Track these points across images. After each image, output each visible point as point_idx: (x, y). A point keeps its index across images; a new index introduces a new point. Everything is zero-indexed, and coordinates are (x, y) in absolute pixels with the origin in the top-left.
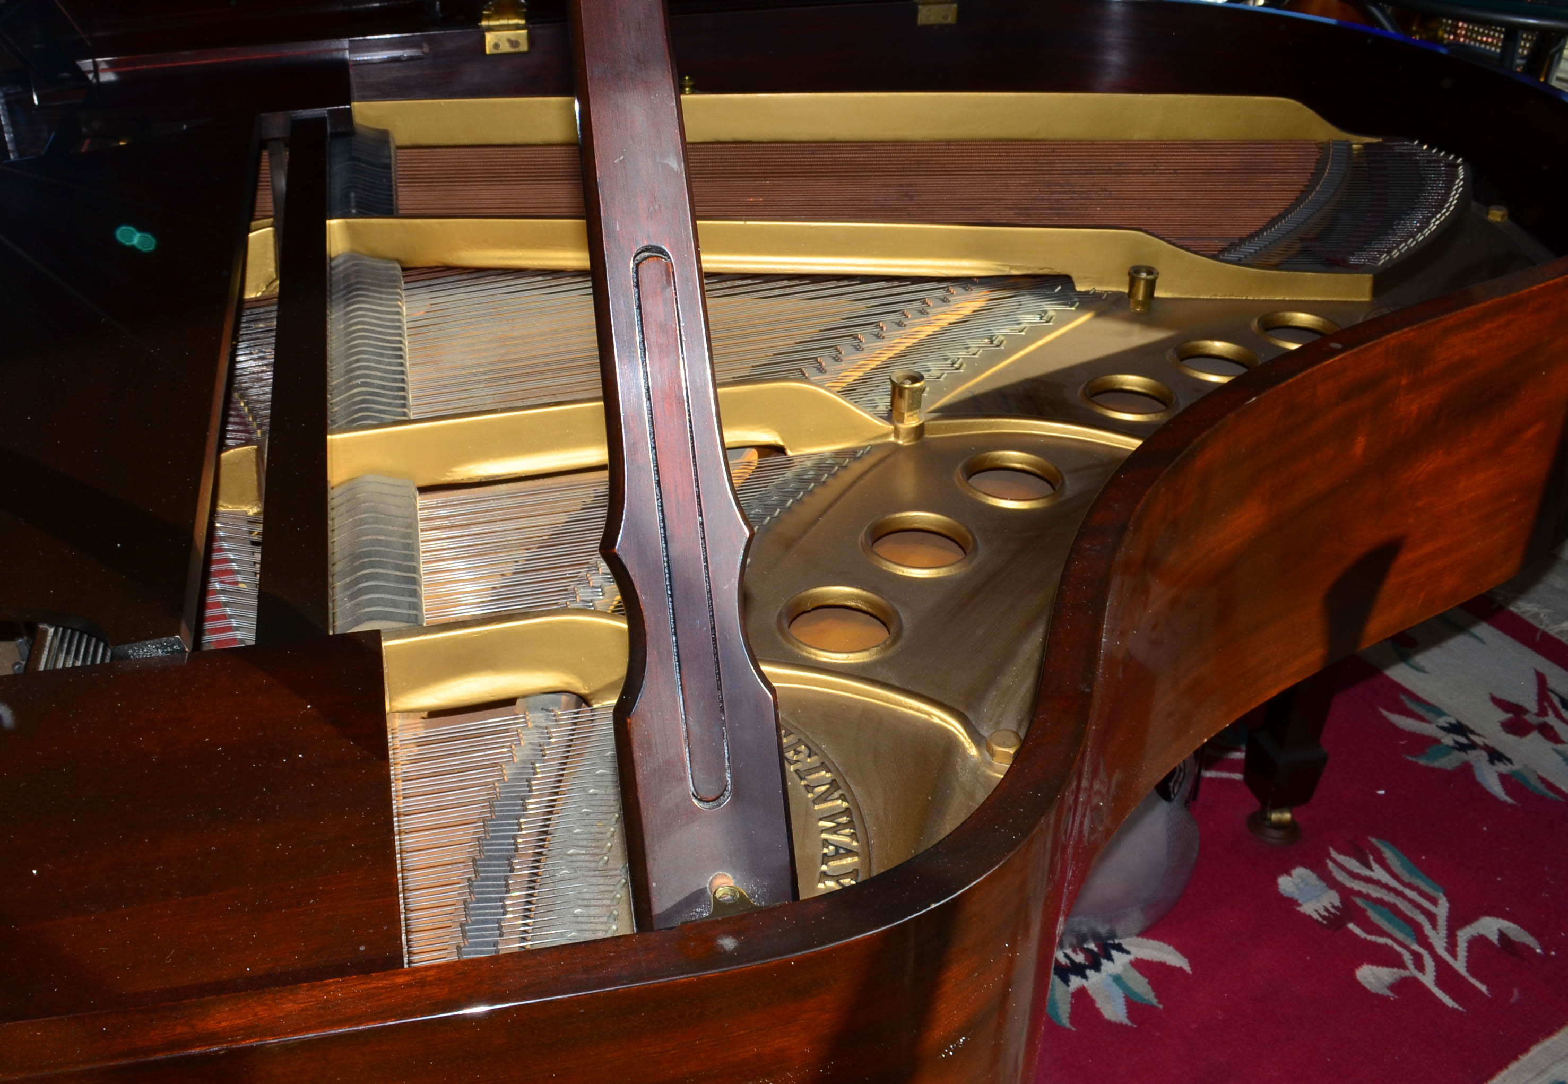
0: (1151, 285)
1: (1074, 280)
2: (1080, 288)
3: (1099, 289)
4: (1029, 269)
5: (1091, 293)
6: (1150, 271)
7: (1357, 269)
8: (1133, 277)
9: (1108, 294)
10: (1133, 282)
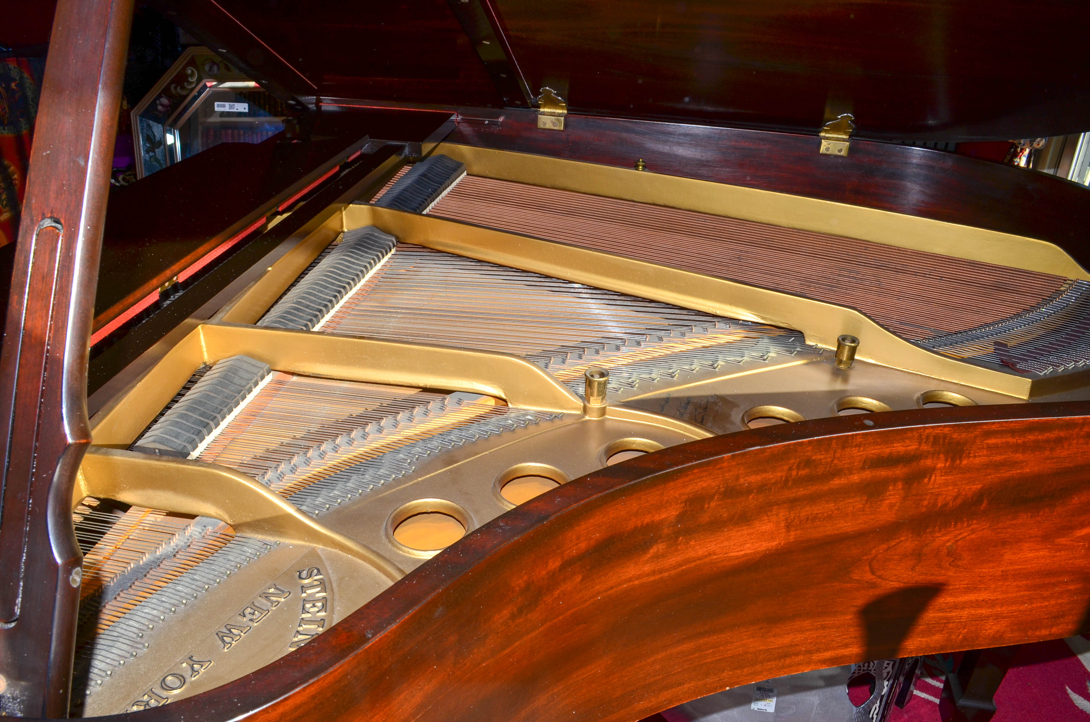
0: (853, 351)
1: (805, 335)
2: (809, 342)
3: (820, 345)
4: (774, 321)
5: (814, 347)
6: (854, 340)
7: (1022, 373)
8: (841, 341)
9: (824, 350)
10: (840, 346)
